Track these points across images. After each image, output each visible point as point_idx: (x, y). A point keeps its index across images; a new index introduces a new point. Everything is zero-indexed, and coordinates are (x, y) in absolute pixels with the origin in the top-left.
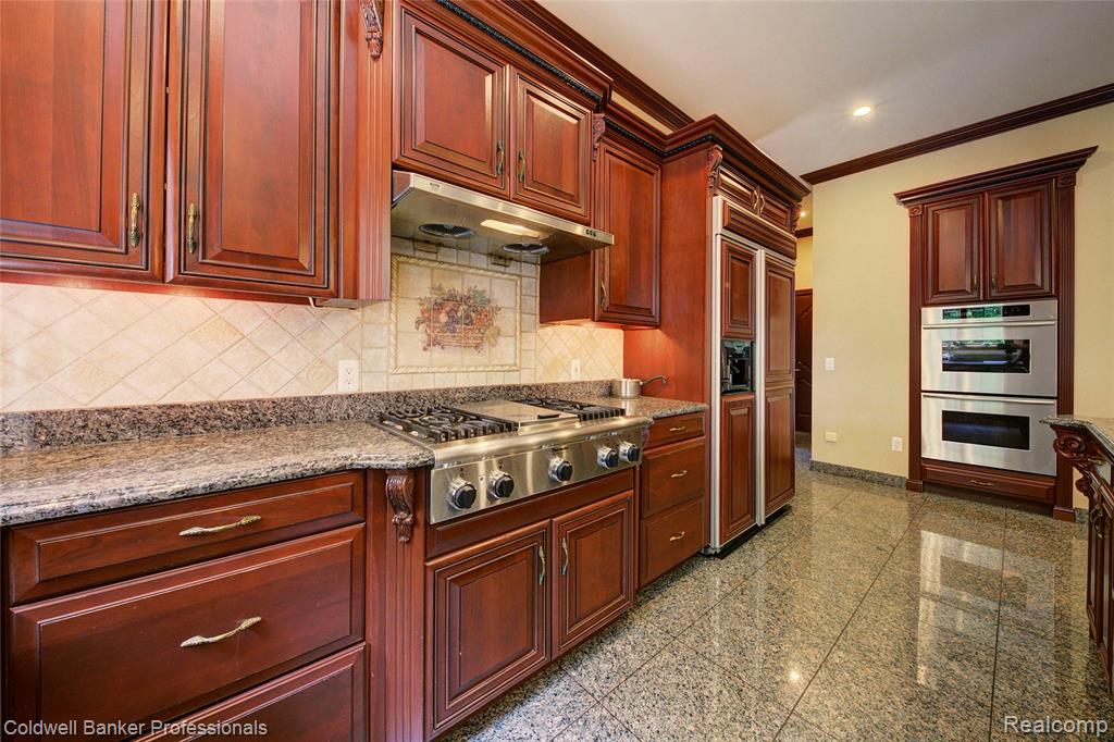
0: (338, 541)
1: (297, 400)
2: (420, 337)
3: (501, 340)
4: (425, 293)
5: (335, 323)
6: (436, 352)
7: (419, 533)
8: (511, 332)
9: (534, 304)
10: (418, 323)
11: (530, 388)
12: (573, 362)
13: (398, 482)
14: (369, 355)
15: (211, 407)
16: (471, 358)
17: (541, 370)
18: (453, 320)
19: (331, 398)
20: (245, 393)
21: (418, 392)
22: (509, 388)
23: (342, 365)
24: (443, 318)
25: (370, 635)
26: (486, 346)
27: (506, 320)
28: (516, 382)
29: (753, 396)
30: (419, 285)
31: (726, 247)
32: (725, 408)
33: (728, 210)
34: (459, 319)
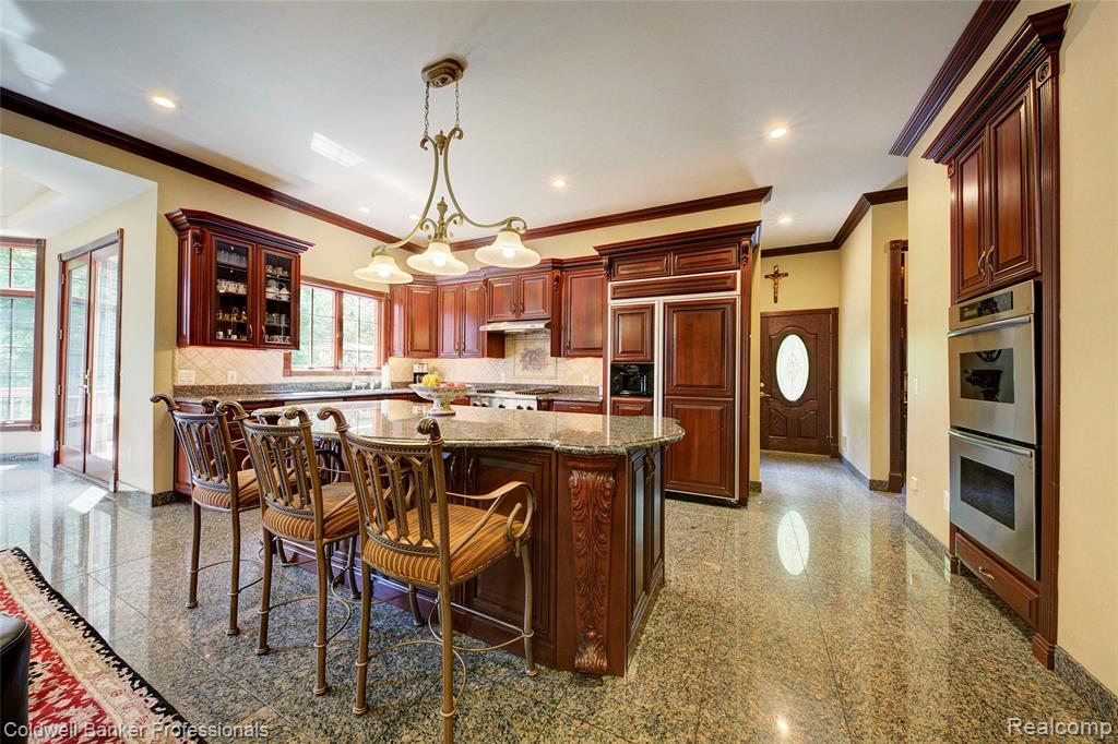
2: (521, 365)
3: (548, 367)
4: (522, 351)
5: (500, 363)
6: (526, 371)
8: (553, 363)
10: (520, 361)
14: (507, 372)
24: (528, 359)
26: (542, 369)
29: (650, 400)
30: (521, 348)
31: (614, 311)
32: (614, 403)
33: (615, 289)
34: (532, 358)
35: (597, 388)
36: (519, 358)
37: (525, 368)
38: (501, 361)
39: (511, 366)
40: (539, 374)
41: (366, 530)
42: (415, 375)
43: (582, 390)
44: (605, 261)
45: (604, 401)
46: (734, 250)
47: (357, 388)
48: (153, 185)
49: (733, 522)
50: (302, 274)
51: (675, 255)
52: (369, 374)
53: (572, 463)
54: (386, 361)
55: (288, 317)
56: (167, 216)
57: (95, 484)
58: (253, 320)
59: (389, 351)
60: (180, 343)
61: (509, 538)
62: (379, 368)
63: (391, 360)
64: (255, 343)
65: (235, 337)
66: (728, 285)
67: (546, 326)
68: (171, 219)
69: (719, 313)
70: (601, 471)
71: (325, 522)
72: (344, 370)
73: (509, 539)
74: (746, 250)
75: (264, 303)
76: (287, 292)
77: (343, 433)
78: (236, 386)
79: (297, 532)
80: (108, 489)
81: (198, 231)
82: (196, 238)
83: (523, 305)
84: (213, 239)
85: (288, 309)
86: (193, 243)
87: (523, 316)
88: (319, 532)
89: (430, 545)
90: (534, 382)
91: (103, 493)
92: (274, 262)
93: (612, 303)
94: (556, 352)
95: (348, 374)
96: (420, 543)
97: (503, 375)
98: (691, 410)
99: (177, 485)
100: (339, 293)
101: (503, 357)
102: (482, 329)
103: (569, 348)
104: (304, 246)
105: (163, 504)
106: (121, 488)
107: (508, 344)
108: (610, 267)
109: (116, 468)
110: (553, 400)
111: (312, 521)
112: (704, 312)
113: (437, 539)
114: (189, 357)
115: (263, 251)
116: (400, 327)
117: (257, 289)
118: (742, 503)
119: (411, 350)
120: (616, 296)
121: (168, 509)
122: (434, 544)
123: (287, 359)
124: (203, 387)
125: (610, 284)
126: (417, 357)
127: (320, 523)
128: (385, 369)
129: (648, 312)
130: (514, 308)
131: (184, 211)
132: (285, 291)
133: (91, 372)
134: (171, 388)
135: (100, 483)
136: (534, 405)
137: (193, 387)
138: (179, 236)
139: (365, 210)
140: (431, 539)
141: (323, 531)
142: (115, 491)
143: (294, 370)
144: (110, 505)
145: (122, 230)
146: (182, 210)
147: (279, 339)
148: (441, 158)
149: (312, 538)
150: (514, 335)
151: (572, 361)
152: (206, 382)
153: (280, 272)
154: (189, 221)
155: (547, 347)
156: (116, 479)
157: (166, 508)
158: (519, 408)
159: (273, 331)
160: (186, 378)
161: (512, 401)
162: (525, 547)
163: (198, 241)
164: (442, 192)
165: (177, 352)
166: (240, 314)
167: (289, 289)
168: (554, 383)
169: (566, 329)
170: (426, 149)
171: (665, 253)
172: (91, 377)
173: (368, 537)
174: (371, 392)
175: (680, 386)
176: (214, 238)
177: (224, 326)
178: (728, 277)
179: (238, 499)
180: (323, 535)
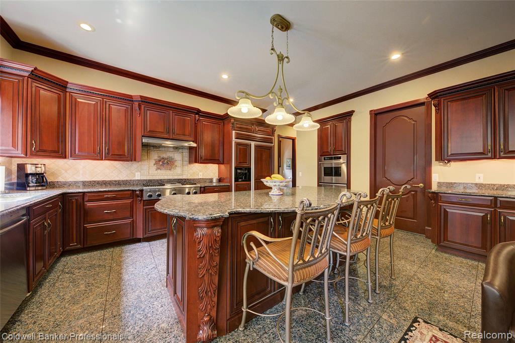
0: (129, 201)
1: (127, 180)
2: (155, 167)
3: (177, 168)
4: (156, 158)
5: (134, 165)
6: (159, 171)
7: (142, 202)
8: (180, 166)
9: (187, 159)
10: (154, 165)
11: (185, 179)
12: (200, 173)
13: (138, 192)
14: (142, 171)
15: (111, 181)
16: (168, 172)
17: (189, 175)
18: (163, 163)
19: (134, 180)
20: (117, 179)
21: (154, 180)
22: (179, 179)
23: (136, 174)
24: (161, 163)
25: (134, 217)
26: (173, 169)
27: (179, 163)
28: (181, 178)
30: (154, 156)
31: (236, 144)
33: (236, 134)
37: (158, 169)
39: (146, 167)
51: (256, 126)
87: (174, 137)
93: (235, 140)
97: (138, 174)
103: (202, 158)
108: (233, 124)
112: (265, 150)
120: (237, 137)
125: (234, 131)
129: (249, 147)
130: (167, 130)
148: (280, 66)
151: (193, 165)
155: (177, 156)
175: (259, 176)
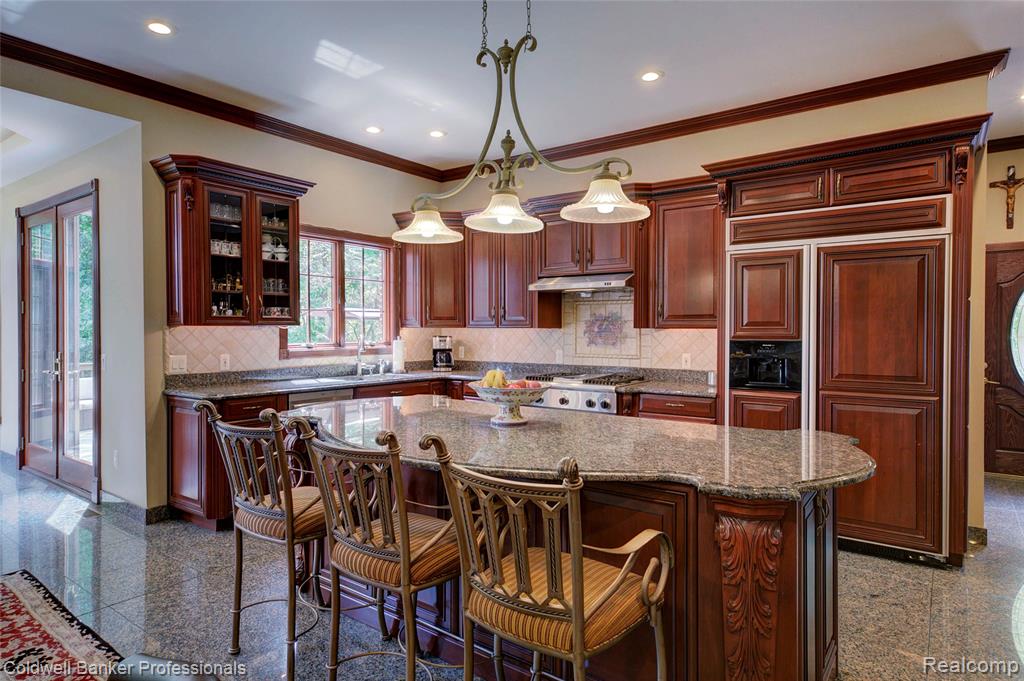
1: (543, 365)
2: (586, 339)
3: (628, 340)
4: (588, 318)
5: (555, 335)
6: (594, 347)
8: (634, 335)
10: (585, 333)
12: (684, 356)
14: (565, 348)
18: (601, 330)
19: (553, 365)
23: (557, 352)
24: (596, 330)
26: (618, 344)
29: (794, 397)
30: (585, 314)
31: (736, 260)
32: (735, 400)
33: (736, 228)
34: (604, 329)
35: (706, 374)
36: (582, 327)
37: (591, 342)
38: (556, 333)
39: (571, 339)
40: (611, 351)
41: (469, 580)
42: (435, 352)
43: (681, 376)
44: (721, 185)
45: (719, 397)
46: (941, 163)
47: (365, 372)
48: (136, 125)
49: (939, 591)
50: (301, 222)
51: (836, 172)
52: (376, 352)
53: (719, 508)
54: (397, 333)
55: (286, 281)
56: (152, 163)
57: (71, 492)
58: (248, 290)
59: (400, 321)
60: (171, 321)
61: (644, 601)
62: (389, 343)
63: (404, 331)
64: (252, 319)
65: (229, 313)
66: (931, 217)
67: (629, 283)
68: (158, 168)
69: (914, 261)
70: (763, 520)
71: (412, 565)
72: (347, 348)
73: (644, 604)
74: (962, 161)
75: (261, 266)
76: (285, 250)
77: (446, 464)
78: (229, 373)
79: (380, 576)
80: (89, 500)
81: (189, 182)
82: (189, 191)
83: (591, 251)
84: (205, 190)
85: (286, 273)
86: (183, 197)
87: (591, 268)
88: (407, 578)
89: (559, 606)
90: (605, 363)
91: (85, 506)
92: (269, 212)
93: (731, 250)
94: (643, 320)
95: (353, 353)
96: (546, 603)
97: (559, 352)
98: (867, 414)
99: (172, 499)
100: (340, 245)
101: (560, 327)
102: (532, 288)
103: (661, 314)
104: (302, 187)
105: (157, 522)
106: (106, 498)
107: (566, 308)
108: (728, 195)
109: (98, 474)
110: (640, 393)
111: (397, 563)
112: (888, 262)
113: (569, 598)
114: (180, 339)
115: (259, 198)
116: (414, 286)
117: (252, 249)
118: (955, 562)
119: (432, 317)
120: (738, 239)
121: (166, 528)
122: (564, 604)
123: (284, 336)
124: (195, 376)
125: (728, 220)
126: (437, 326)
127: (407, 566)
128: (397, 345)
129: (791, 262)
130: (577, 256)
131: (175, 158)
132: (281, 249)
133: (63, 355)
134: (162, 378)
135: (79, 491)
136: (612, 400)
137: (185, 376)
138: (166, 188)
139: (373, 130)
140: (561, 599)
141: (410, 576)
142: (99, 503)
143: (290, 350)
144: (93, 519)
145: (97, 181)
146: (171, 156)
147: (275, 312)
148: (506, 78)
149: (398, 584)
150: (575, 295)
151: (664, 332)
152: (198, 370)
153: (277, 224)
154: (178, 169)
155: (627, 311)
156: (99, 488)
157: (161, 526)
158: (590, 404)
159: (270, 301)
160: (178, 365)
161: (576, 393)
162: (659, 613)
163: (189, 194)
164: (507, 122)
165: (167, 332)
166: (234, 282)
167: (286, 246)
168: (635, 364)
169: (656, 285)
170: (484, 65)
171: (820, 171)
172: (62, 361)
173: (471, 588)
174: (381, 378)
175: (847, 376)
176: (206, 188)
177: (217, 298)
178: (929, 206)
179: (293, 529)
180: (411, 581)
